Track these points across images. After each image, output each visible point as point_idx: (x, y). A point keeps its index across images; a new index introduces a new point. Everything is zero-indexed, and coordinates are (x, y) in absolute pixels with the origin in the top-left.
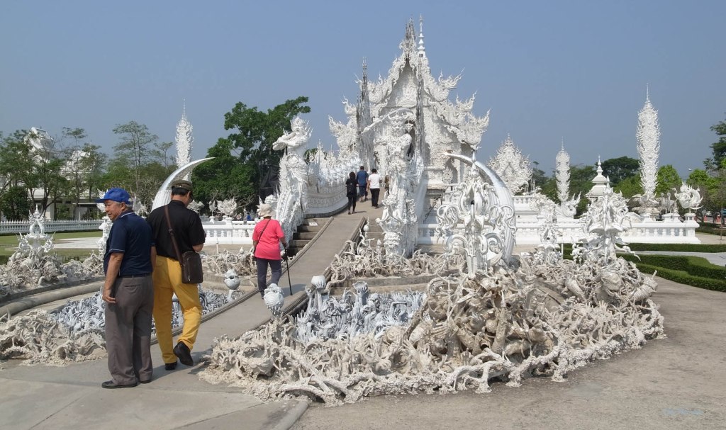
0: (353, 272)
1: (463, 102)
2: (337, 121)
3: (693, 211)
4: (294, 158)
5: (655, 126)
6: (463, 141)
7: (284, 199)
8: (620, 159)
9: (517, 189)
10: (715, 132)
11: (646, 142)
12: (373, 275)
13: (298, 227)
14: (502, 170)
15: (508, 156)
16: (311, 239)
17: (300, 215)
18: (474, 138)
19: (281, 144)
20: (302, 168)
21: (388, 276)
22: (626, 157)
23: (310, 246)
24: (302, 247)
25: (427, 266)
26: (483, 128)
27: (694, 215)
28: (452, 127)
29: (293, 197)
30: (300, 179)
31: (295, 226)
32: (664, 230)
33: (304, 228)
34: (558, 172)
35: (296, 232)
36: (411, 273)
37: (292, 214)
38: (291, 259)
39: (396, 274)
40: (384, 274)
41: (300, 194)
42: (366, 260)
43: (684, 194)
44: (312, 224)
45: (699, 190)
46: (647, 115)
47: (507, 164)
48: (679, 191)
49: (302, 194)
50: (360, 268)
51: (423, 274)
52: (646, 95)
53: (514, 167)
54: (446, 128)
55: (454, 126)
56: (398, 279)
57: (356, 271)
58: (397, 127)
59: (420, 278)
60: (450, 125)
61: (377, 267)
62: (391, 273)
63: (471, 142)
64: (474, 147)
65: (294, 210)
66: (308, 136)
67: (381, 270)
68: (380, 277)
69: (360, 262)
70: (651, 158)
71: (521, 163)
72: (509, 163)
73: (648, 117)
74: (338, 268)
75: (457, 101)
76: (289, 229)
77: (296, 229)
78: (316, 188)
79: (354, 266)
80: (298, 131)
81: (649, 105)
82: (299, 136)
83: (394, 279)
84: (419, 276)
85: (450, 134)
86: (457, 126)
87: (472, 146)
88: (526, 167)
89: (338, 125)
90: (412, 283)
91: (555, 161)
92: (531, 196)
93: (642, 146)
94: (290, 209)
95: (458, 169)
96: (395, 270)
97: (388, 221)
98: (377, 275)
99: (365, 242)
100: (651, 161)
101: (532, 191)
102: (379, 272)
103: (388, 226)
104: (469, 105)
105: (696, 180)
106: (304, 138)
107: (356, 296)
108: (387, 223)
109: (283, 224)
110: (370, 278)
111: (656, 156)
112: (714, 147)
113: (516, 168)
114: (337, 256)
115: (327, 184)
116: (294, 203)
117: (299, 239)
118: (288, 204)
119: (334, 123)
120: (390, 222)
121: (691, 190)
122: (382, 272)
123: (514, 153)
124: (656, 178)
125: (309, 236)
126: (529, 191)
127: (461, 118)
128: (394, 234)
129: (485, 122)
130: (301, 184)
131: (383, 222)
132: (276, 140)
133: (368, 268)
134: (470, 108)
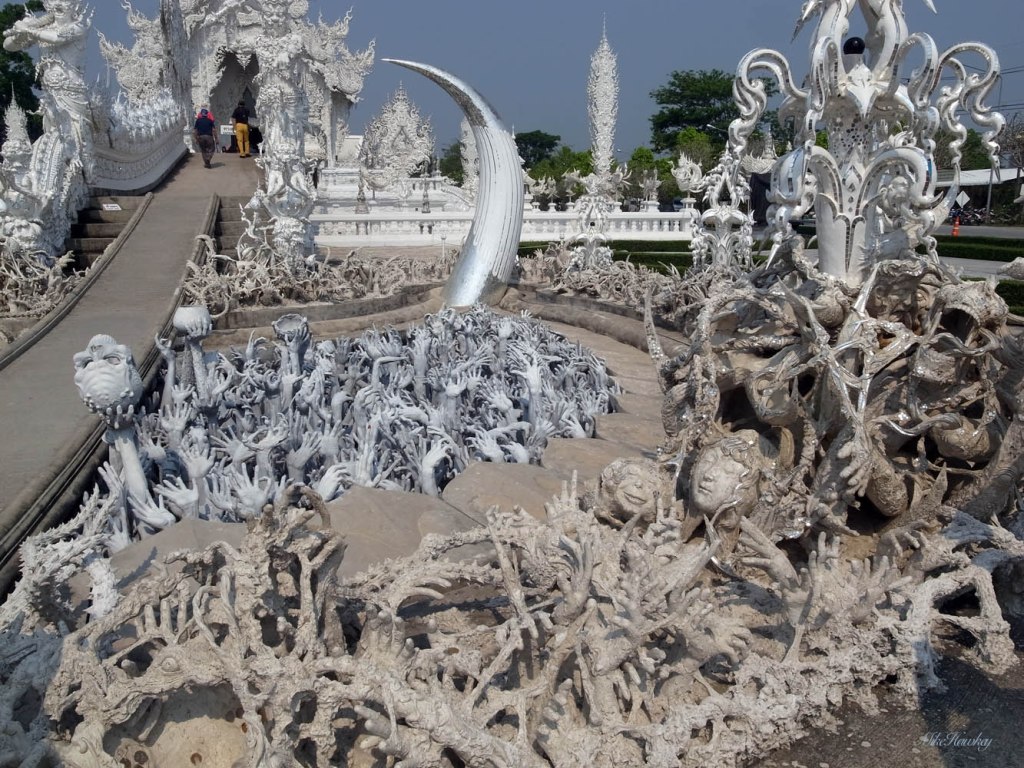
0: (236, 296)
1: (331, 24)
2: (113, 42)
3: (692, 195)
4: (57, 69)
5: (613, 78)
6: (335, 87)
7: (43, 152)
8: (532, 134)
9: (413, 168)
10: (654, 99)
11: (600, 101)
12: (277, 301)
13: (78, 212)
14: (391, 138)
15: (400, 116)
16: (116, 237)
17: (82, 190)
18: (352, 84)
19: (23, 35)
20: (77, 91)
21: (306, 301)
22: (539, 132)
23: (119, 247)
24: (101, 251)
25: (376, 279)
26: (367, 68)
27: (693, 200)
28: (317, 64)
29: (64, 150)
30: (74, 115)
31: (73, 209)
32: (645, 223)
33: (93, 214)
34: (464, 145)
35: (76, 222)
36: (346, 295)
37: (66, 184)
38: (83, 275)
39: (322, 298)
40: (299, 297)
41: (78, 145)
42: (261, 269)
43: (683, 170)
44: (109, 207)
45: (700, 164)
46: (603, 60)
47: (398, 129)
48: (677, 166)
49: (82, 146)
50: (249, 287)
51: (369, 296)
52: (602, 29)
53: (408, 133)
54: (306, 64)
55: (319, 61)
56: (328, 307)
57: (243, 294)
58: (275, 17)
59: (367, 303)
60: (313, 59)
61: (284, 284)
62: (311, 295)
63: (348, 89)
64: (352, 98)
65: (69, 175)
66: (84, 22)
67: (291, 290)
68: (293, 304)
69: (249, 275)
70: (605, 125)
71: (419, 127)
72: (402, 128)
73: (605, 63)
74: (204, 289)
75: (320, 21)
76: (63, 215)
77: (76, 216)
78: (107, 138)
79: (237, 284)
80: (59, 10)
81: (606, 47)
82: (63, 22)
83: (322, 307)
84: (365, 299)
85: (313, 74)
86: (323, 62)
87: (348, 97)
88: (426, 134)
89: (116, 49)
90: (354, 314)
91: (460, 129)
92: (432, 179)
93: (595, 106)
94: (61, 174)
95: (327, 132)
96: (322, 290)
97: (280, 194)
98: (285, 301)
99: (255, 232)
100: (606, 129)
101: (434, 172)
102: (290, 293)
103: (281, 205)
104: (342, 29)
105: (640, 161)
106: (75, 27)
107: (284, 350)
108: (277, 200)
109: (50, 202)
110: (273, 308)
111: (612, 122)
112: (653, 120)
113: (412, 135)
114: (190, 264)
115: (125, 133)
116: (68, 162)
117: (86, 236)
118: (55, 162)
119: (108, 45)
120: (284, 198)
121: (691, 164)
122: (294, 294)
123: (409, 112)
124: (611, 154)
125: (108, 230)
126: (429, 172)
127: (330, 49)
128: (292, 222)
129: (367, 57)
130: (78, 125)
131: (271, 198)
132: (11, 26)
133: (268, 287)
134: (345, 33)
